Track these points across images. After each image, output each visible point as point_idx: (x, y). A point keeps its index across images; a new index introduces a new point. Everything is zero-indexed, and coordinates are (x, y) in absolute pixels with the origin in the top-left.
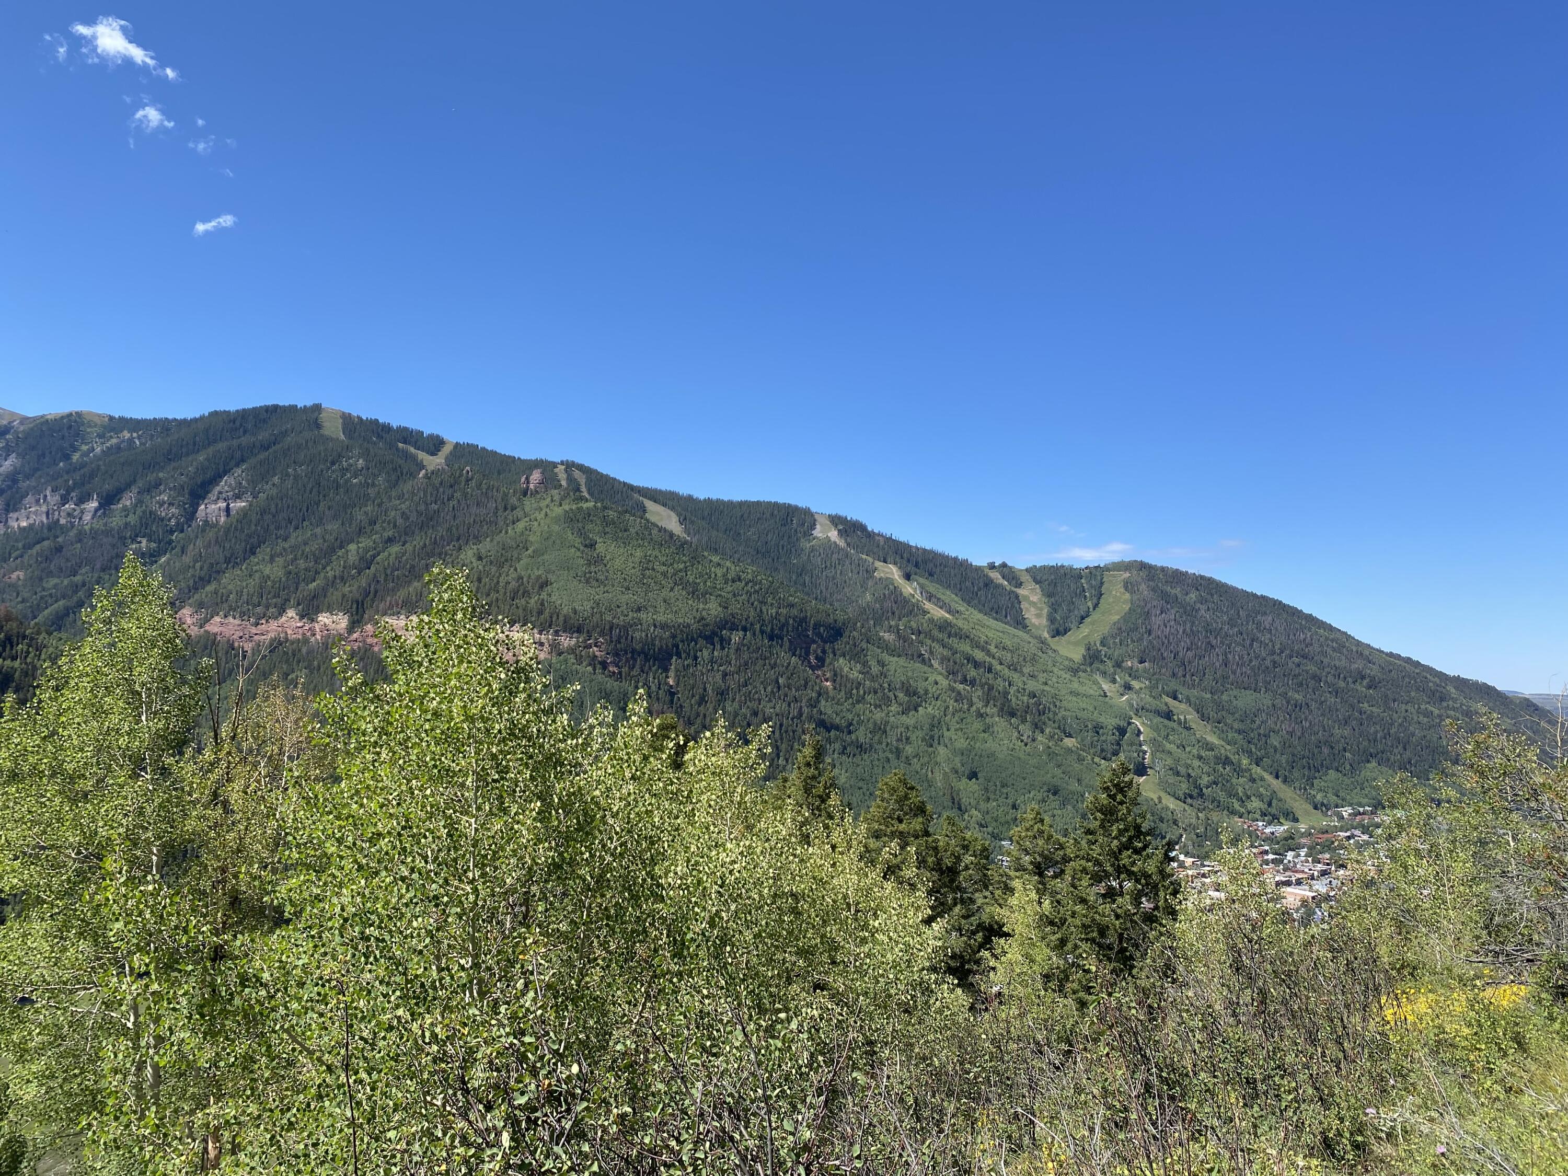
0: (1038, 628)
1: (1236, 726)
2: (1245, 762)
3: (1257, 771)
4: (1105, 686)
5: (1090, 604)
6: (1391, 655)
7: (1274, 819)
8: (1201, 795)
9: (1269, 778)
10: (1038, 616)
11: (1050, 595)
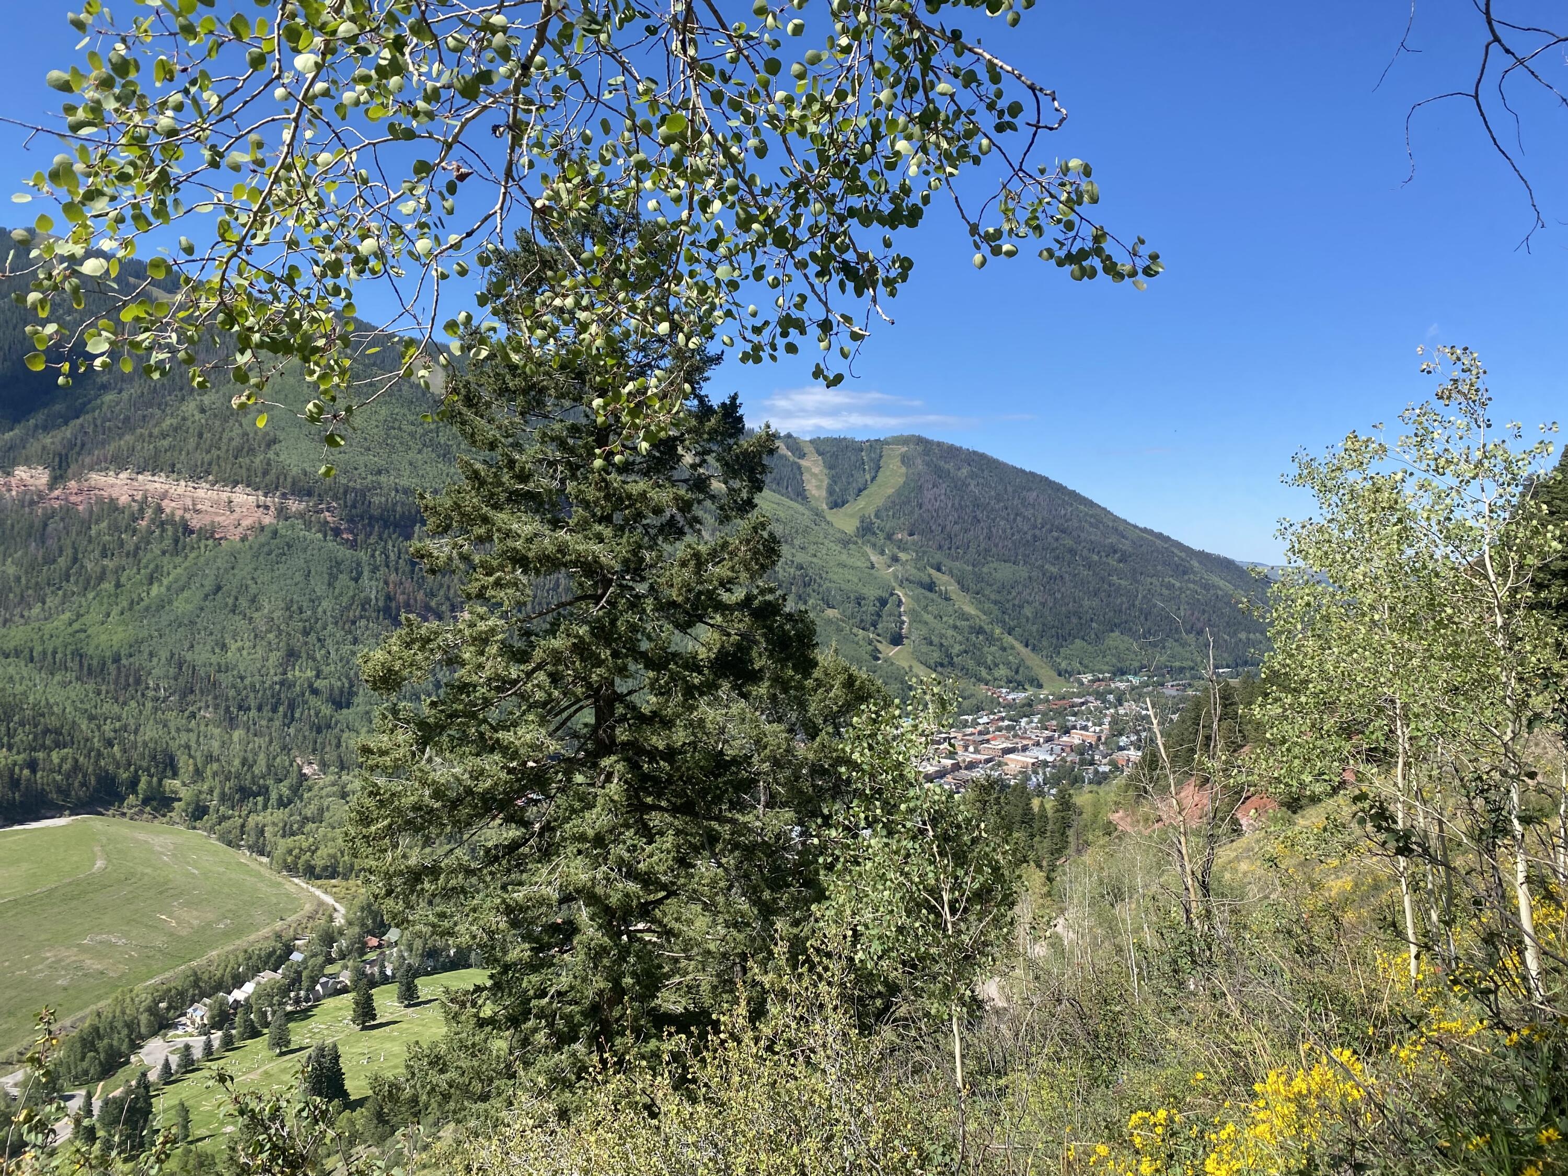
0: (817, 499)
1: (993, 597)
2: (998, 631)
3: (1009, 640)
4: (874, 558)
5: (868, 477)
6: (1145, 530)
7: (1019, 686)
8: (952, 664)
9: (1019, 646)
10: (818, 487)
11: (831, 467)
